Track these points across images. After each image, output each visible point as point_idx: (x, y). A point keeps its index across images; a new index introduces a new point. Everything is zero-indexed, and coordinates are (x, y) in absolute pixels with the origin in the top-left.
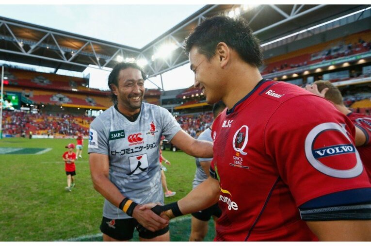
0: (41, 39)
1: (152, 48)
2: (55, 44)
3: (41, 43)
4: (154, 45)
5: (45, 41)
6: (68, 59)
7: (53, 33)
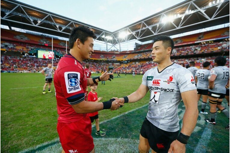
0: (44, 18)
1: (118, 32)
2: (53, 21)
3: (44, 20)
4: (119, 31)
5: (46, 19)
6: (60, 30)
7: (51, 15)
